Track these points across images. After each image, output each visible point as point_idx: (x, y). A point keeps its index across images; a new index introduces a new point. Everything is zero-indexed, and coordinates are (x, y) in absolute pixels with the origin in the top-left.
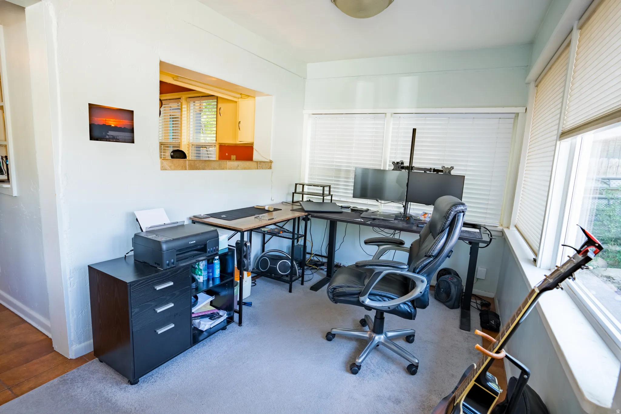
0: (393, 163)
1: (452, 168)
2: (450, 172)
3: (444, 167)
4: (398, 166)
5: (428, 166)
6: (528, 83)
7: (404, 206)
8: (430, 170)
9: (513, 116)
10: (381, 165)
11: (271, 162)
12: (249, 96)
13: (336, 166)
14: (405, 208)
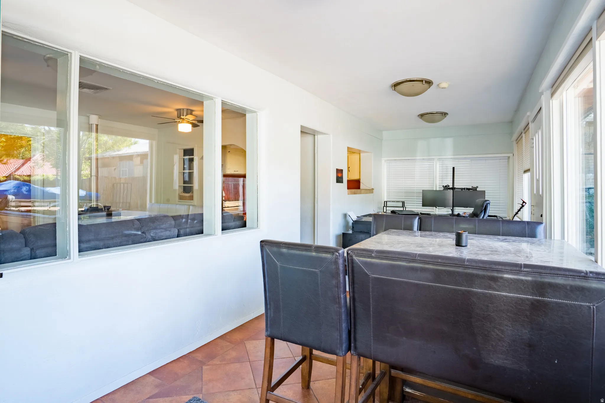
0: (443, 186)
1: (477, 187)
2: (476, 190)
3: (473, 187)
4: (446, 188)
5: (463, 187)
6: (512, 142)
7: (451, 210)
8: (464, 189)
9: (507, 158)
10: (433, 188)
11: (373, 189)
12: (355, 153)
13: (405, 190)
14: (452, 210)
